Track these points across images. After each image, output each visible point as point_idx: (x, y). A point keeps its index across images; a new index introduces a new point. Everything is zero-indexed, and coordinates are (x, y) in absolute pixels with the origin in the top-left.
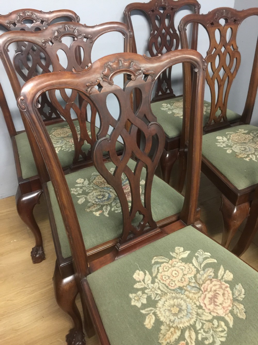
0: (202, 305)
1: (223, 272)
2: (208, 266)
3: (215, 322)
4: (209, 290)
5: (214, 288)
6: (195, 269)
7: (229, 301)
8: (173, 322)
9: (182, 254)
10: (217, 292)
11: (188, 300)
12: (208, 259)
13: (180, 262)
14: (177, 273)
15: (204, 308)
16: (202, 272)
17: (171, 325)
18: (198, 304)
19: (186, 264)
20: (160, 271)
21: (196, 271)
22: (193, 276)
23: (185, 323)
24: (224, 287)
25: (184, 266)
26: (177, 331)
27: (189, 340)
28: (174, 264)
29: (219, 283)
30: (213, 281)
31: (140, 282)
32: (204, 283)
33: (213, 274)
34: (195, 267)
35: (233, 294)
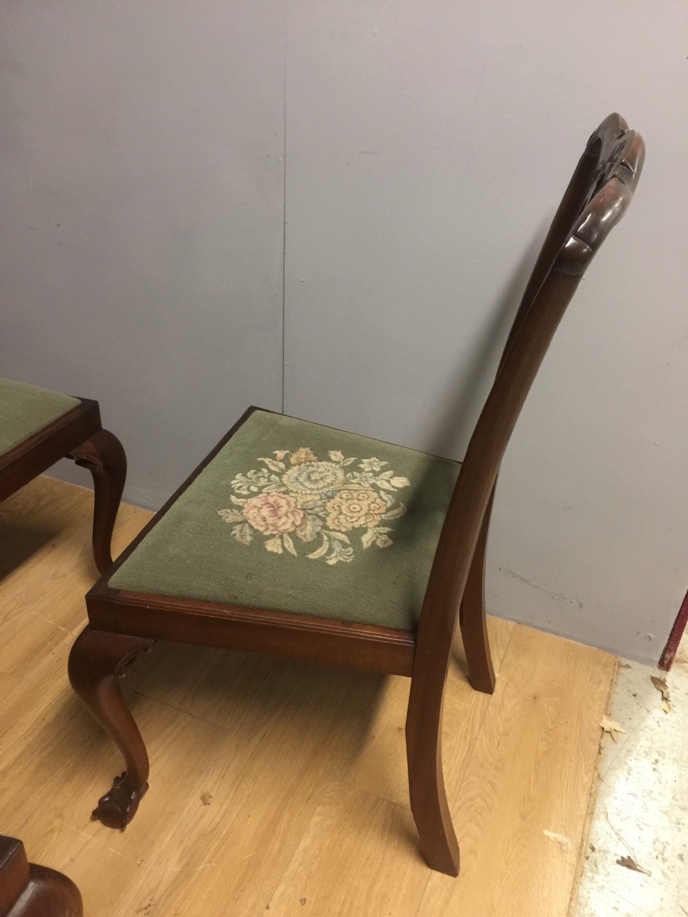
0: (286, 496)
1: (286, 545)
2: (317, 542)
3: (254, 489)
4: (290, 515)
5: (284, 519)
6: (331, 528)
7: (251, 517)
8: (308, 466)
9: (373, 537)
10: (276, 518)
11: (308, 492)
12: (325, 551)
13: (364, 524)
14: (352, 510)
15: (281, 495)
16: (319, 529)
17: (308, 463)
18: (291, 494)
19: (353, 528)
20: (378, 501)
21: (328, 527)
22: (328, 519)
23: (294, 472)
24: (271, 528)
25: (352, 522)
26: (296, 462)
27: (275, 462)
28: (370, 518)
29: (282, 529)
30: (292, 526)
31: (391, 478)
32: (304, 518)
33: (300, 534)
34: (334, 530)
35: (251, 527)
